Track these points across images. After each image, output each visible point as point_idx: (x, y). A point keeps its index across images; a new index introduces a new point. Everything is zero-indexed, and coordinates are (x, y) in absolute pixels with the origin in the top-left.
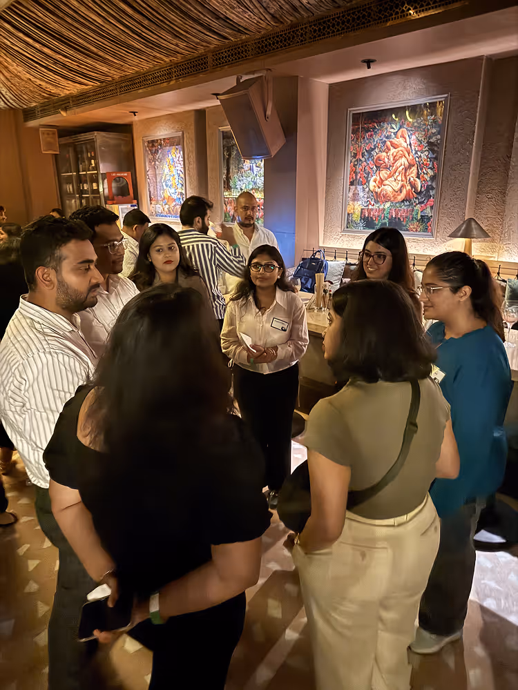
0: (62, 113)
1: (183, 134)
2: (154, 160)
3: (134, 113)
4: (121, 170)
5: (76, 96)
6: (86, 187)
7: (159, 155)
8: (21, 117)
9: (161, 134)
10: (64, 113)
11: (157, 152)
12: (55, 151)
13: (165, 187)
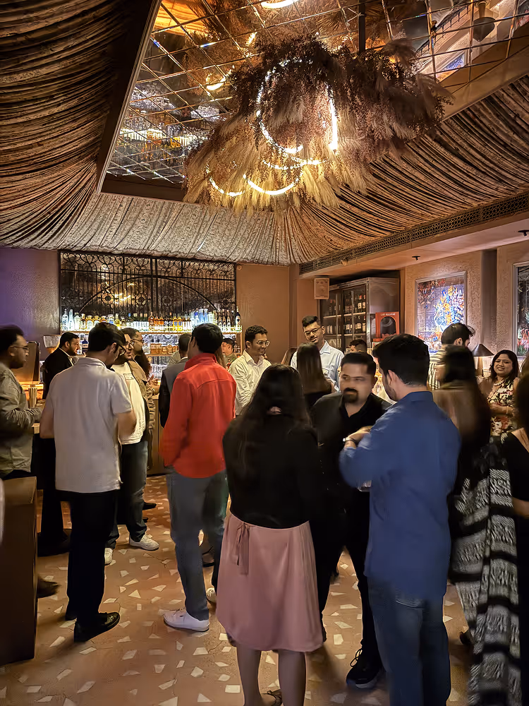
0: (343, 263)
1: (467, 273)
2: (425, 300)
3: (416, 257)
4: (388, 311)
5: (359, 248)
6: (348, 327)
7: (432, 295)
8: (298, 269)
9: (439, 274)
10: (345, 263)
11: (429, 292)
12: (325, 296)
13: (437, 324)
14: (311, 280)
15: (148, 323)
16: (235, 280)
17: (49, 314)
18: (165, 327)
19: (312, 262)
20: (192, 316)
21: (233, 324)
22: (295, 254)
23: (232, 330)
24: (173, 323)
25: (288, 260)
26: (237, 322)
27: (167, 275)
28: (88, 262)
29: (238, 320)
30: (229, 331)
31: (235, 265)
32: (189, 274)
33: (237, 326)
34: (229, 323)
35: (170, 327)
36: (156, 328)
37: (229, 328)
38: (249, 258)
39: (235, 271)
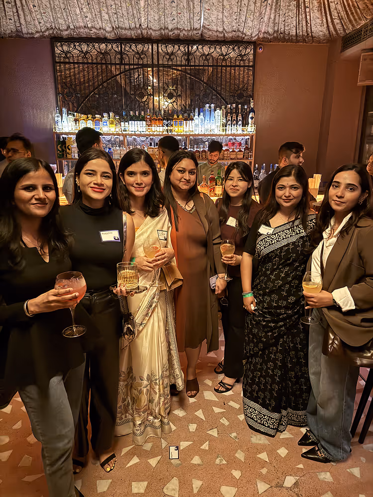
14: (355, 61)
15: (144, 122)
16: (253, 66)
17: (48, 115)
18: (164, 128)
19: (360, 30)
20: (197, 114)
21: (245, 124)
22: (335, 14)
23: (243, 131)
24: (173, 123)
25: (324, 29)
26: (250, 120)
27: (170, 63)
28: (82, 52)
29: (252, 118)
30: (240, 132)
31: (255, 44)
32: (197, 61)
33: (250, 125)
34: (240, 122)
35: (169, 128)
36: (153, 128)
37: (240, 128)
38: (271, 31)
39: (255, 55)
